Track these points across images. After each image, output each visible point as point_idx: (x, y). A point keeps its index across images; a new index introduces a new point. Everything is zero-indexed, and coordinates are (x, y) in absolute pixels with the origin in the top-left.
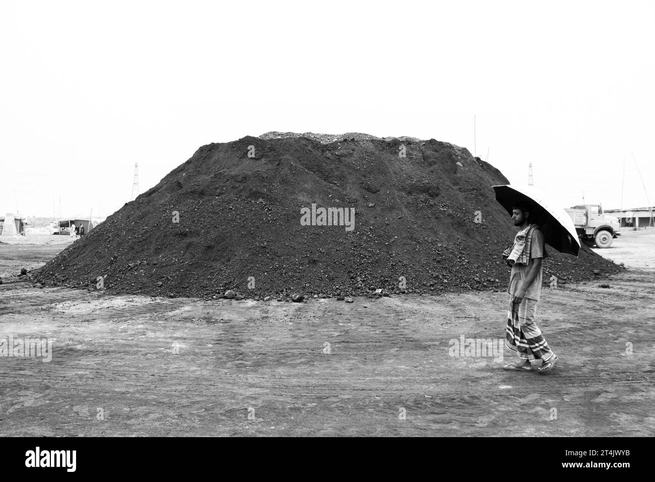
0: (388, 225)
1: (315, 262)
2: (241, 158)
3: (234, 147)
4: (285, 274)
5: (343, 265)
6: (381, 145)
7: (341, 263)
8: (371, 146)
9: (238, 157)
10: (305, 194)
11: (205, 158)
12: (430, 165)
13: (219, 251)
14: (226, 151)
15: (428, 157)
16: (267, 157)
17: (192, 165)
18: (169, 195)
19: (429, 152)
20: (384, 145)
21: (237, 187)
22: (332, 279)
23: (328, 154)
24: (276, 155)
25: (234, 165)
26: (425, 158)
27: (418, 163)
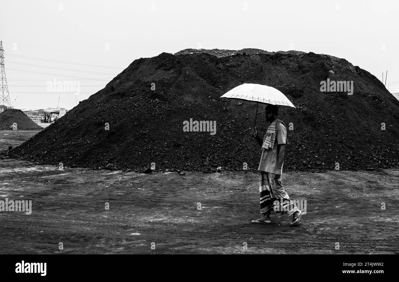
0: (247, 119)
1: (179, 146)
2: (157, 69)
3: (154, 61)
4: (153, 153)
5: (200, 148)
6: (265, 58)
7: (198, 146)
8: (258, 58)
9: (155, 68)
10: (190, 95)
11: (134, 69)
12: (304, 72)
13: (118, 136)
14: (149, 64)
15: (303, 67)
16: (175, 68)
17: (125, 75)
18: (104, 96)
19: (305, 63)
20: (268, 58)
21: (146, 91)
22: (187, 159)
23: (221, 65)
24: (180, 67)
25: (150, 74)
26: (300, 67)
27: (293, 71)
